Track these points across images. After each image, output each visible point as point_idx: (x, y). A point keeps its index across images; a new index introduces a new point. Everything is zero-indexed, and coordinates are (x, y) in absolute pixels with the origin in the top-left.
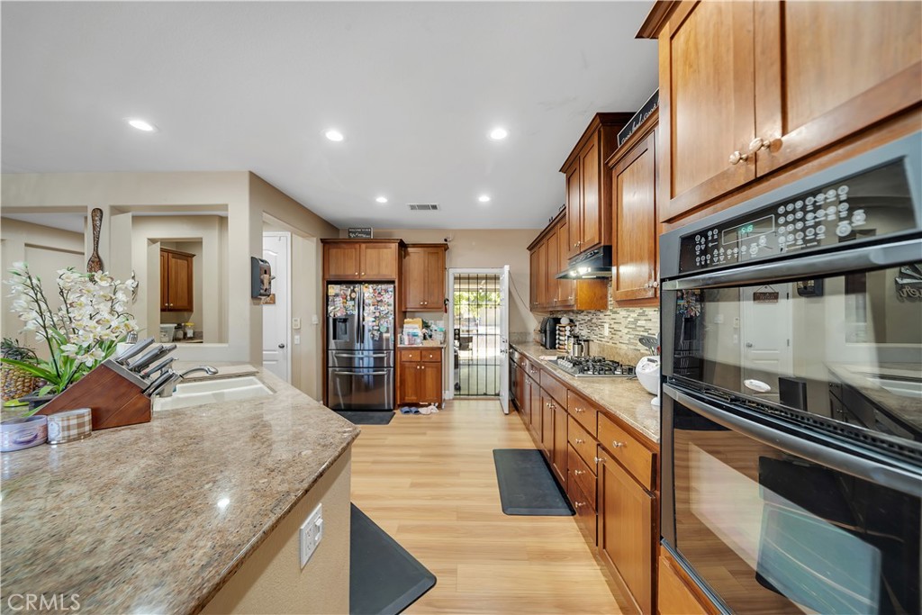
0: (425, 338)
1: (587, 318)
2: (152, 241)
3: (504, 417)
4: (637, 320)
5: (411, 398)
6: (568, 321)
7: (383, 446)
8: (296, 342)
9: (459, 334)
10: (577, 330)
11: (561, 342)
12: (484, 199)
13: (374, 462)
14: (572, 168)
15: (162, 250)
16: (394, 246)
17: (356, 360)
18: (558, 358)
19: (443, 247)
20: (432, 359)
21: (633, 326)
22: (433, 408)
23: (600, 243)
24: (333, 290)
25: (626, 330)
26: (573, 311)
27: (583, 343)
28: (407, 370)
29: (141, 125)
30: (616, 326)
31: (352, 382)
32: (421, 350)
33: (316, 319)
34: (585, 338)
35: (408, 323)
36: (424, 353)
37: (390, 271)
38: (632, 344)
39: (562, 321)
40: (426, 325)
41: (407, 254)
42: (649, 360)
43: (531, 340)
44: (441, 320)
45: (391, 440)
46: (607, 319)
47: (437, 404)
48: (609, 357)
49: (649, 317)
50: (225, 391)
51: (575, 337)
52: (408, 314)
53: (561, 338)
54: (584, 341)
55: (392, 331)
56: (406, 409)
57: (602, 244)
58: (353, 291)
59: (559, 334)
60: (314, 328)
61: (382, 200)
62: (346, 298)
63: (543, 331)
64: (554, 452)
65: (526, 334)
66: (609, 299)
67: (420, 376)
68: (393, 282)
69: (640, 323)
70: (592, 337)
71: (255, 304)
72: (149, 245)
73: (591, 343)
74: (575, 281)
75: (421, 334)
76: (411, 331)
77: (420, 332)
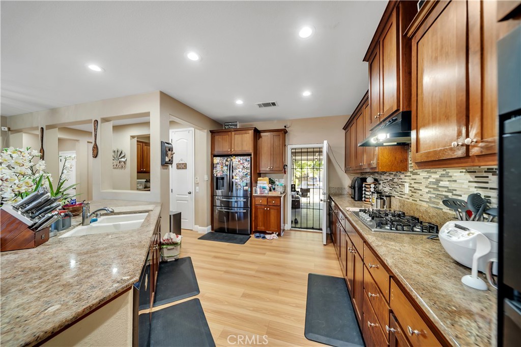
0: (270, 190)
1: (389, 178)
2: (133, 137)
3: (323, 247)
4: (438, 181)
5: (261, 228)
6: (373, 180)
7: (235, 260)
8: (197, 191)
9: (295, 188)
10: (380, 187)
11: (367, 196)
12: (307, 93)
13: (226, 272)
14: (373, 55)
15: (138, 141)
16: (251, 132)
17: (233, 203)
18: (361, 211)
19: (284, 132)
20: (275, 204)
21: (435, 186)
22: (274, 236)
23: (398, 110)
24: (217, 160)
25: (427, 190)
26: (377, 173)
27: (385, 198)
28: (259, 211)
29: (95, 68)
30: (416, 186)
31: (229, 215)
32: (268, 198)
33: (206, 177)
34: (387, 194)
35: (260, 180)
36: (269, 200)
37: (249, 148)
38: (434, 203)
39: (368, 180)
40: (272, 182)
41: (260, 137)
42: (457, 226)
43: (346, 193)
44: (283, 178)
45: (243, 256)
46: (407, 179)
47: (277, 233)
48: (410, 213)
49: (454, 178)
50: (121, 223)
51: (378, 193)
52: (261, 175)
53: (367, 193)
54: (386, 196)
55: (249, 185)
56: (258, 234)
57: (401, 110)
58: (227, 161)
59: (365, 190)
60: (206, 182)
61: (239, 102)
62: (223, 165)
63: (353, 187)
64: (353, 282)
65: (341, 188)
66: (410, 162)
67: (267, 214)
68: (250, 155)
69: (442, 184)
70: (394, 193)
71: (164, 169)
72: (131, 139)
73: (392, 198)
74: (377, 148)
75: (268, 188)
76: (262, 185)
77: (267, 186)
